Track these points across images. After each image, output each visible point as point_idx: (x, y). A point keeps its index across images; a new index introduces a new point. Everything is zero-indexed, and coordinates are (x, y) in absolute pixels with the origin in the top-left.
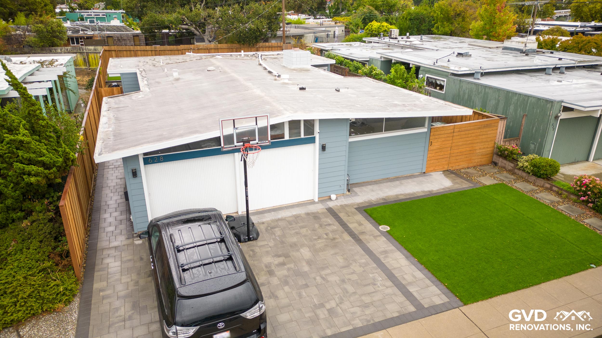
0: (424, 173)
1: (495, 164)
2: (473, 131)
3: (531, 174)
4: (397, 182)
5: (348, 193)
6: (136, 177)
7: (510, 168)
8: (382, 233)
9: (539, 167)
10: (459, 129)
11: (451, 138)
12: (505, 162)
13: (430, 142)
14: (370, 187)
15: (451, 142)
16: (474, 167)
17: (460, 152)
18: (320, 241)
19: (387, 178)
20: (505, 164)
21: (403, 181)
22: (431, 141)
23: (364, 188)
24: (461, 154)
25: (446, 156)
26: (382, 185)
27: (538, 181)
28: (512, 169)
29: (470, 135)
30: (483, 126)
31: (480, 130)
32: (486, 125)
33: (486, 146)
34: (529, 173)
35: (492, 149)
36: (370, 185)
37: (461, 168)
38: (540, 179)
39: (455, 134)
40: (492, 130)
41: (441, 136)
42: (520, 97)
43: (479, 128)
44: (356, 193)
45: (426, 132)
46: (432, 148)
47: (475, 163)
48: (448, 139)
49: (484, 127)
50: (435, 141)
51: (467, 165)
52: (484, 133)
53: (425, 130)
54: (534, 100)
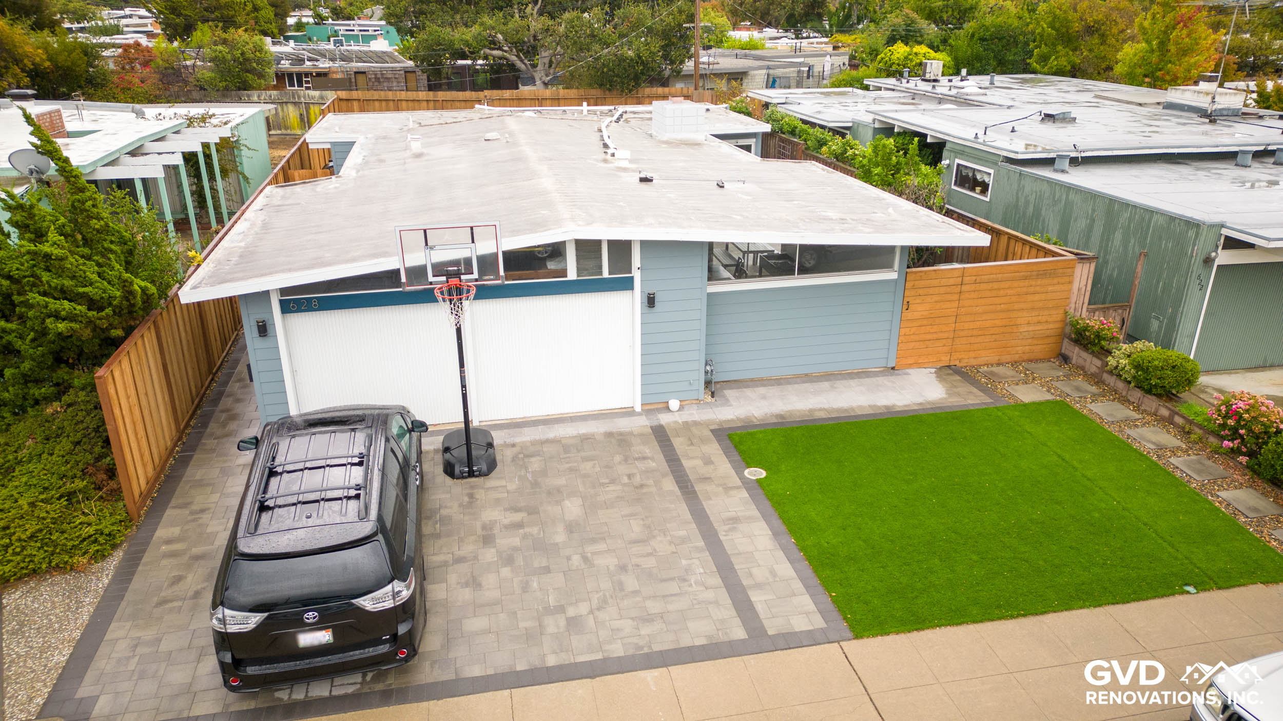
0: (893, 368)
1: (1065, 359)
2: (1008, 284)
3: (1133, 384)
4: (826, 385)
5: (709, 399)
6: (265, 336)
7: (1094, 369)
8: (746, 483)
9: (1146, 371)
10: (974, 278)
11: (956, 297)
12: (1084, 355)
13: (905, 303)
14: (762, 390)
15: (956, 304)
16: (1014, 364)
17: (980, 329)
18: (612, 488)
19: (806, 375)
20: (1085, 360)
21: (839, 384)
22: (906, 299)
23: (748, 392)
24: (980, 333)
25: (946, 335)
26: (790, 387)
27: (1146, 400)
28: (1097, 371)
29: (1002, 293)
30: (1035, 273)
31: (1027, 283)
32: (1041, 272)
33: (1043, 319)
34: (1130, 382)
35: (1058, 325)
36: (764, 386)
37: (983, 363)
38: (1150, 397)
39: (964, 288)
40: (1059, 283)
41: (931, 291)
42: (1135, 213)
43: (1026, 278)
44: (727, 400)
45: (895, 281)
46: (909, 315)
47: (1017, 356)
48: (949, 297)
49: (1038, 275)
50: (918, 301)
51: (997, 358)
52: (1038, 289)
53: (892, 275)
54: (1161, 220)
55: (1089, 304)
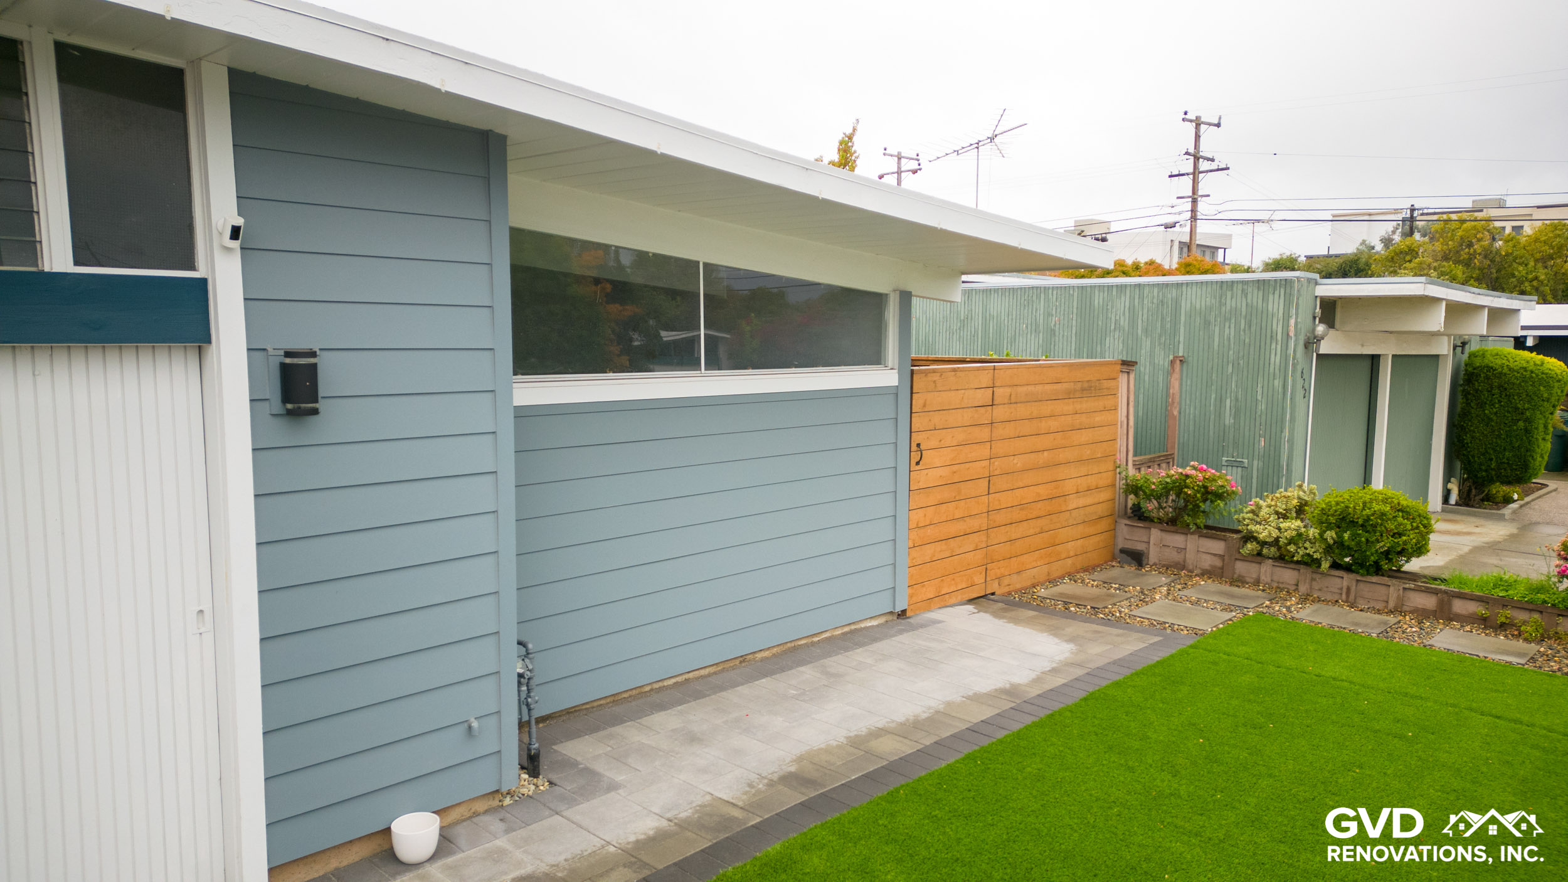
0: (903, 614)
1: (1137, 558)
2: (1053, 405)
3: (1325, 565)
5: (526, 784)
7: (1207, 562)
9: (1367, 525)
10: (1008, 390)
11: (986, 433)
12: (1178, 540)
13: (914, 448)
15: (987, 450)
16: (1071, 575)
17: (1021, 506)
20: (1180, 550)
21: (837, 662)
22: (916, 438)
24: (1021, 515)
25: (976, 525)
27: (1365, 589)
28: (1218, 563)
29: (1044, 425)
30: (1079, 385)
33: (1092, 481)
34: (1317, 563)
35: (1105, 495)
37: (1029, 583)
38: (1374, 579)
39: (1000, 413)
40: (1105, 408)
41: (950, 419)
43: (1069, 395)
45: (894, 392)
46: (925, 477)
47: (1069, 561)
48: (976, 433)
50: (932, 444)
51: (1045, 569)
52: (1084, 419)
53: (885, 377)
55: (1135, 455)
